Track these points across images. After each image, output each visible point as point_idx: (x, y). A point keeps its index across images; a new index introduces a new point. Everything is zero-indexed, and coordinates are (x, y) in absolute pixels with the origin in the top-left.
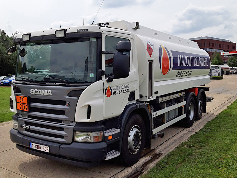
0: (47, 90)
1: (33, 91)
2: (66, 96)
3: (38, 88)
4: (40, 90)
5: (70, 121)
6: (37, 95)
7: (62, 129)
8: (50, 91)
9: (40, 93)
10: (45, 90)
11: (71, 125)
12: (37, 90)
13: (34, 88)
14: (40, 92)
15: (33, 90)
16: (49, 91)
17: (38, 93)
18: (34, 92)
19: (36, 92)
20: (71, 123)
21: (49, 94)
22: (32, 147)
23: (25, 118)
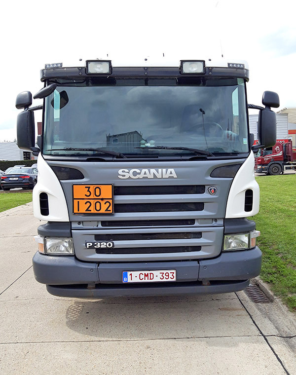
0: (164, 170)
2: (207, 176)
3: (140, 167)
5: (213, 219)
6: (138, 180)
7: (198, 235)
8: (171, 170)
9: (145, 176)
10: (160, 170)
11: (215, 225)
12: (138, 171)
14: (145, 174)
15: (126, 171)
16: (169, 170)
17: (141, 176)
18: (129, 175)
19: (135, 174)
20: (214, 222)
21: (171, 175)
22: (129, 281)
23: (96, 227)
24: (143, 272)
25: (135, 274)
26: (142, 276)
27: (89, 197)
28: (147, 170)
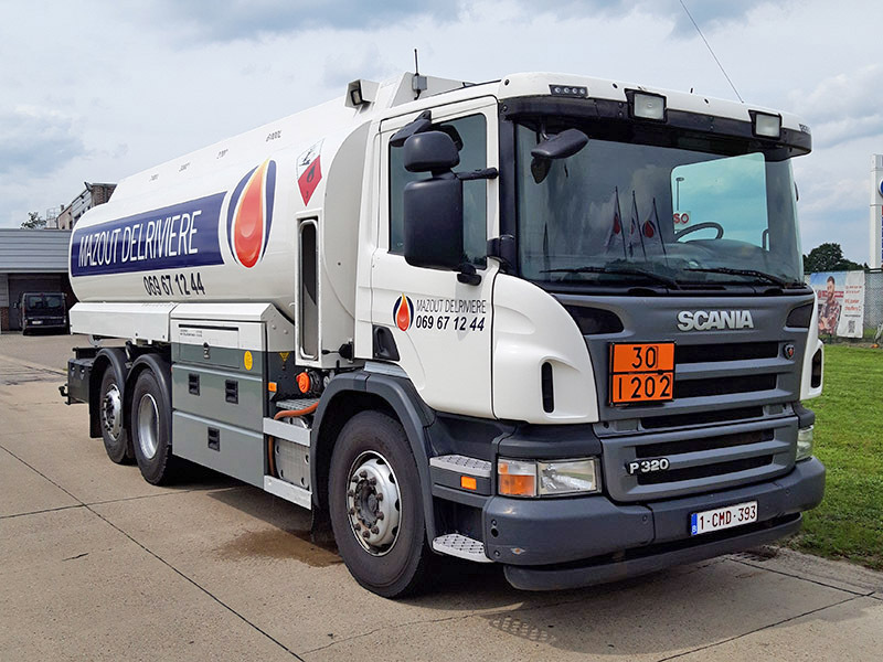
0: (738, 313)
1: (689, 320)
2: (782, 325)
3: (708, 308)
4: (714, 314)
5: (782, 404)
6: (705, 333)
7: (767, 434)
8: (746, 313)
9: (714, 324)
10: (733, 313)
12: (705, 315)
13: (694, 308)
14: (714, 321)
15: (690, 314)
17: (708, 325)
18: (693, 323)
19: (702, 320)
20: (784, 409)
21: (746, 323)
22: (700, 531)
23: (635, 431)
24: (718, 511)
25: (708, 515)
26: (717, 519)
27: (638, 370)
28: (716, 313)
